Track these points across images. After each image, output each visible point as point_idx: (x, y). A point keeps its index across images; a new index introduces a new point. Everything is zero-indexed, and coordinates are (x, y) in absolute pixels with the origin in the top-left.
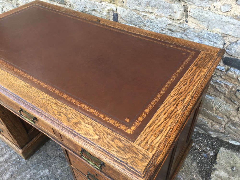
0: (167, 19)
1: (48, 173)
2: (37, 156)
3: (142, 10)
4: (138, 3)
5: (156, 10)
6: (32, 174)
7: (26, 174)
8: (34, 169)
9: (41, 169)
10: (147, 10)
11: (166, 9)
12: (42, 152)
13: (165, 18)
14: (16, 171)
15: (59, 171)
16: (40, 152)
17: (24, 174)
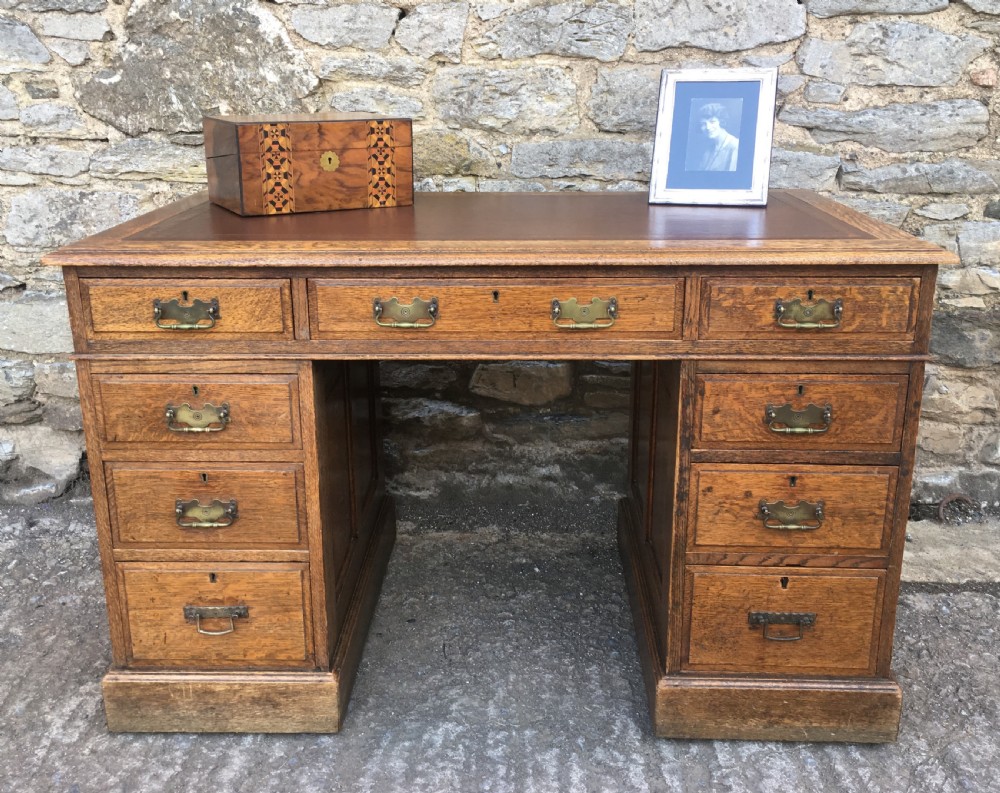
0: (632, 183)
1: (460, 729)
2: (366, 714)
3: (561, 174)
4: (548, 157)
5: (601, 166)
6: (401, 754)
7: (382, 761)
8: (393, 742)
9: (421, 731)
10: (576, 171)
11: (628, 159)
12: (371, 700)
13: (627, 182)
14: (331, 775)
15: (492, 711)
16: (365, 702)
17: (373, 767)
